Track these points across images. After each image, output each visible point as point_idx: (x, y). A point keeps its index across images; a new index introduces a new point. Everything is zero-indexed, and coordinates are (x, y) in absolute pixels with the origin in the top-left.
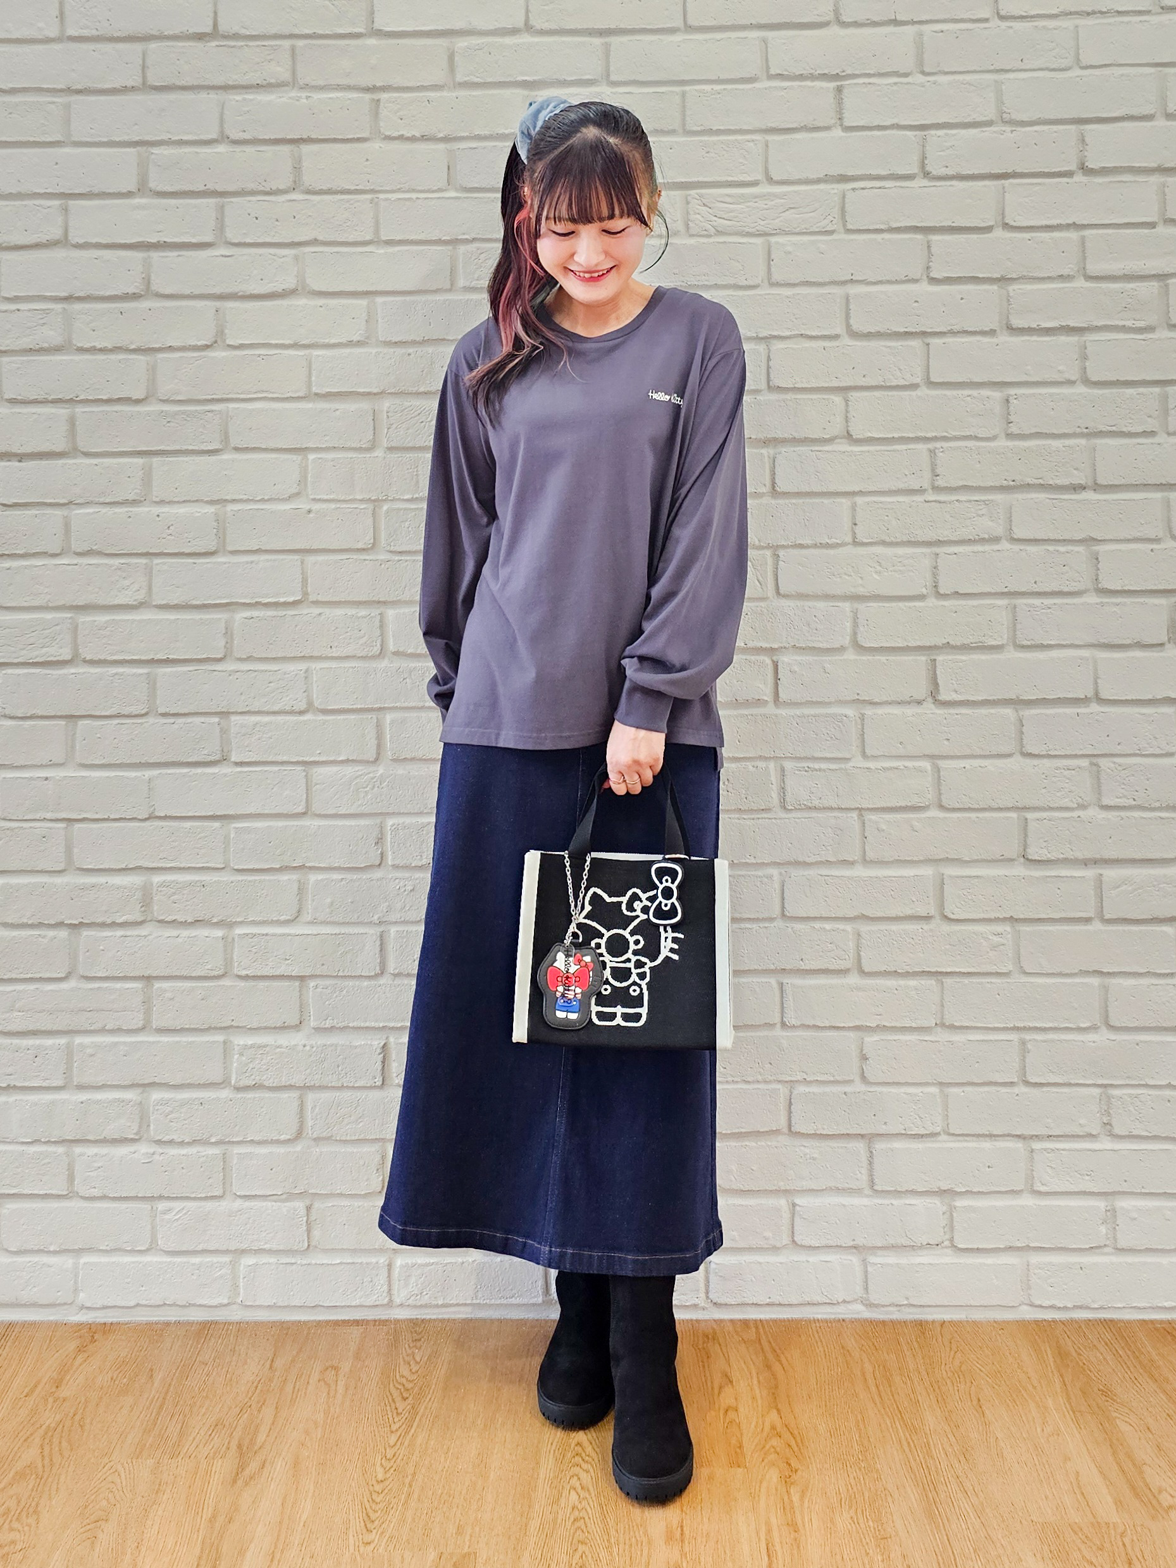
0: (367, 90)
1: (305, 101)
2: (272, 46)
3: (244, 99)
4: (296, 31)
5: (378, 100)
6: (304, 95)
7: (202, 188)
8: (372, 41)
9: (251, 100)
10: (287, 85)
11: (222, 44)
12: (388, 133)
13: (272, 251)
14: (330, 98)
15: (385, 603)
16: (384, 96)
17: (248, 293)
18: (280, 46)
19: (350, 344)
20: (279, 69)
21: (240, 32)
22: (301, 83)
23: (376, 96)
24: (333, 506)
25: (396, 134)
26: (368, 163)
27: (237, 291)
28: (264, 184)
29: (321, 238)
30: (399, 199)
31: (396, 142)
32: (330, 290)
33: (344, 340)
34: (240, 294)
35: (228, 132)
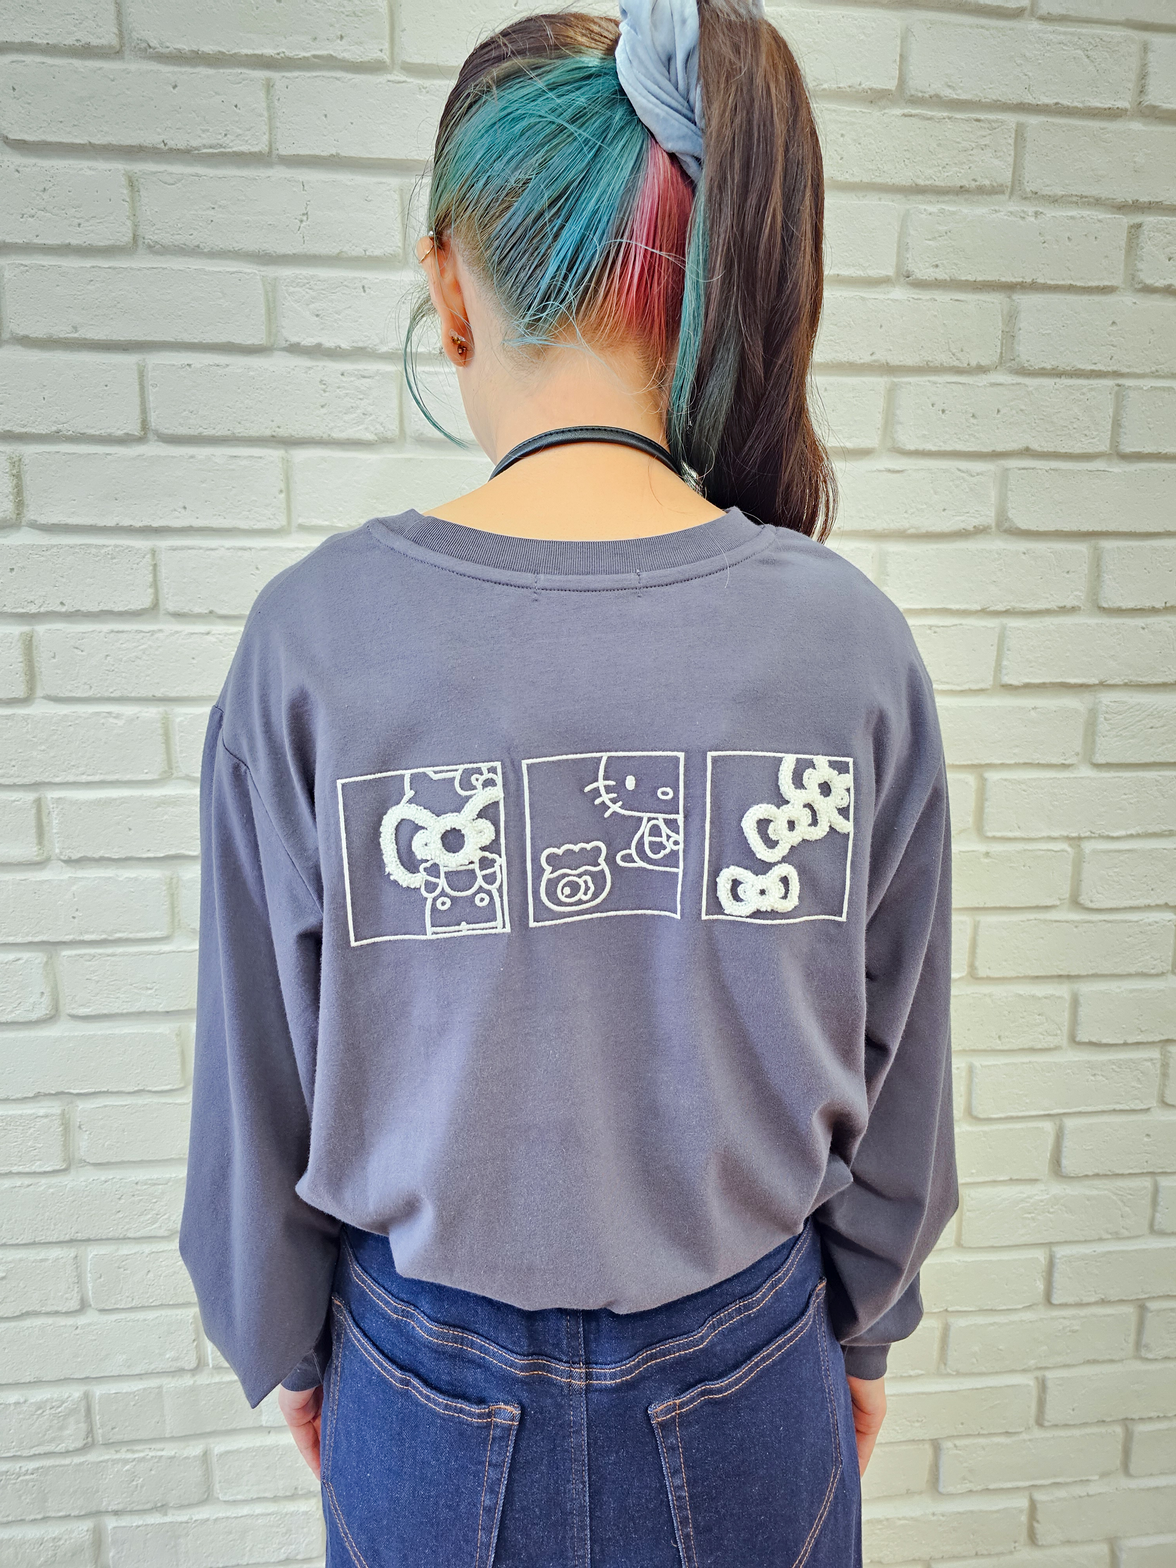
0: (1122, 208)
1: (1033, 219)
2: (989, 122)
3: (942, 211)
4: (1029, 99)
5: (1140, 226)
6: (1031, 210)
7: (867, 359)
8: (1137, 126)
9: (954, 213)
10: (1003, 193)
11: (913, 112)
12: (1149, 281)
13: (964, 465)
14: (1072, 218)
15: (1078, 977)
16: (1149, 220)
17: (923, 531)
18: (1002, 122)
19: (1063, 610)
20: (996, 162)
21: (942, 94)
22: (1029, 188)
23: (1138, 219)
24: (1020, 846)
25: (1160, 283)
26: (1114, 328)
27: (907, 525)
28: (959, 355)
29: (1035, 446)
30: (1156, 388)
31: (1156, 296)
32: (1042, 529)
33: (1053, 606)
34: (909, 532)
35: (911, 266)
